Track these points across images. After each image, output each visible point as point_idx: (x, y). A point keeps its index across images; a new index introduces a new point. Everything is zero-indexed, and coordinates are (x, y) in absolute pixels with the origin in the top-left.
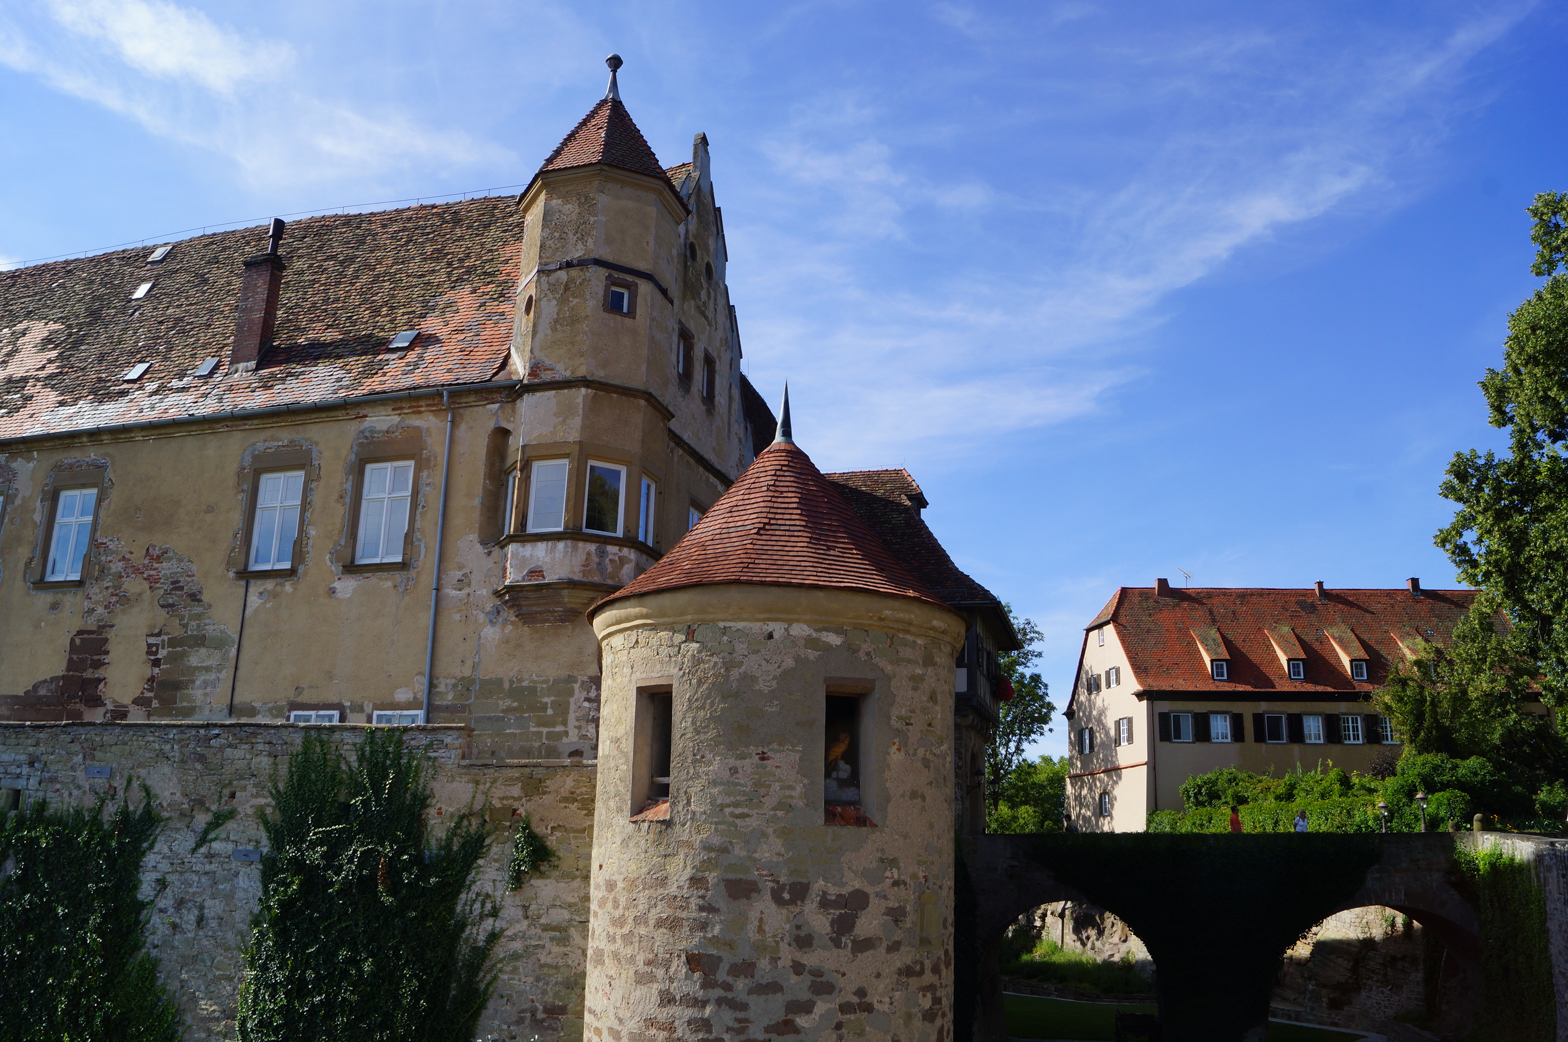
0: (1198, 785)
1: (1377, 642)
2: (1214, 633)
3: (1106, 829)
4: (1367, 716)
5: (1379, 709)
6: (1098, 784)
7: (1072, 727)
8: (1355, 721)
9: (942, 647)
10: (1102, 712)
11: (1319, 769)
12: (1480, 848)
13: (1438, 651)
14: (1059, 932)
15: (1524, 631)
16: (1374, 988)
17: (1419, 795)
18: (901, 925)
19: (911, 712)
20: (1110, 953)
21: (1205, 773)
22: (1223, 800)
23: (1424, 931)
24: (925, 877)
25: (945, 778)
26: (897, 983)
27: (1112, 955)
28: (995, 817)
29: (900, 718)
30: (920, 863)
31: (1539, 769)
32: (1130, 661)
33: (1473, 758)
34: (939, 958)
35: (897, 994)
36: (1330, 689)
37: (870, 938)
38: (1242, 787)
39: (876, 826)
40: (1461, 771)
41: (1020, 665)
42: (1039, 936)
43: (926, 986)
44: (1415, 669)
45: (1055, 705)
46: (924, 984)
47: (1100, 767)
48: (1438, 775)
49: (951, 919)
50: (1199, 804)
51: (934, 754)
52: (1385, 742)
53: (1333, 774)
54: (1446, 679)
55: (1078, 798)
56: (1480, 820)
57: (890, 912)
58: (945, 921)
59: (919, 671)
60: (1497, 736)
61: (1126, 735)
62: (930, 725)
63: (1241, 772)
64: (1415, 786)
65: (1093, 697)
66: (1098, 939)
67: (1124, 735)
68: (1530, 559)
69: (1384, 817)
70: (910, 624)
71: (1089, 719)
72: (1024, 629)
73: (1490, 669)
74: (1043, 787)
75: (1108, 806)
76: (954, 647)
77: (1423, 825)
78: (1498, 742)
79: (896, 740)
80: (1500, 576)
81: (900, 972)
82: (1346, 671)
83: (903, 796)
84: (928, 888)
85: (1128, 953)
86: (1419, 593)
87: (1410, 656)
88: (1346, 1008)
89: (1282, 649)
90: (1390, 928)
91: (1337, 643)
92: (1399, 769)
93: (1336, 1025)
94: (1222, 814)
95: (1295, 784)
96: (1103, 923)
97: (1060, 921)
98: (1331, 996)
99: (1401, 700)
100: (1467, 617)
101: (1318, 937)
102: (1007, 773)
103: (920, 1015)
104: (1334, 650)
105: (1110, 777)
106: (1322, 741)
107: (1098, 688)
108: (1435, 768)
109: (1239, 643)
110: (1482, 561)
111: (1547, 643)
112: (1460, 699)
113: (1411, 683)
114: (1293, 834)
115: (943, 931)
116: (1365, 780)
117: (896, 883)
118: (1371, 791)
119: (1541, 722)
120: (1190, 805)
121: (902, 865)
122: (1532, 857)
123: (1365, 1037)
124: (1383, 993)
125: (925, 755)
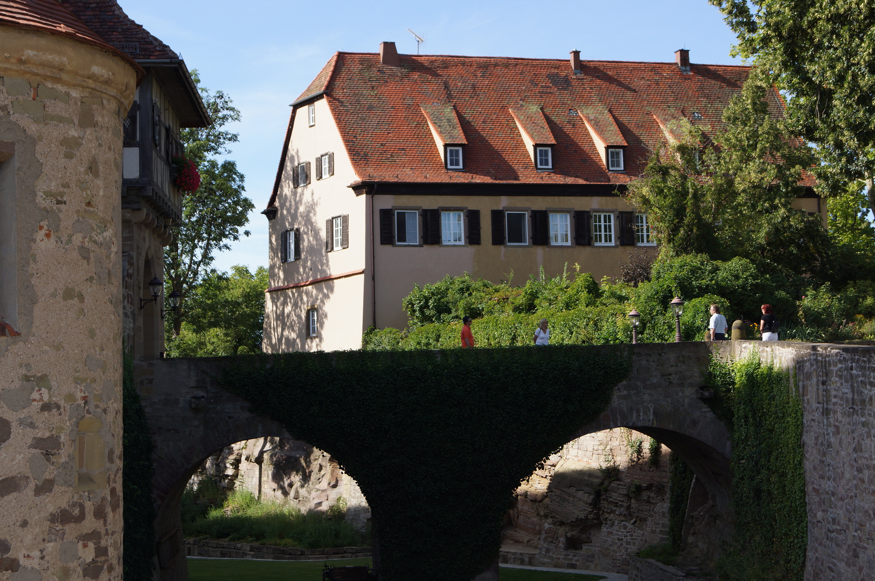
0: (425, 297)
1: (638, 126)
2: (449, 112)
3: (314, 350)
4: (621, 213)
5: (635, 203)
6: (305, 298)
7: (272, 227)
8: (607, 219)
9: (105, 102)
10: (311, 208)
11: (565, 275)
12: (737, 359)
13: (704, 135)
14: (256, 480)
15: (801, 107)
16: (616, 522)
17: (675, 300)
18: (53, 459)
19: (63, 186)
20: (317, 501)
21: (433, 283)
22: (453, 314)
23: (674, 457)
24: (84, 398)
25: (109, 273)
26: (50, 532)
27: (320, 504)
28: (177, 343)
29: (48, 194)
30: (77, 381)
31: (805, 272)
32: (347, 146)
33: (736, 259)
34: (103, 499)
35: (50, 546)
36: (581, 182)
37: (13, 478)
38: (476, 298)
39: (19, 334)
40: (722, 275)
41: (207, 150)
42: (231, 487)
43: (87, 534)
44: (678, 156)
45: (253, 202)
46: (85, 531)
47: (308, 278)
48: (697, 279)
49: (119, 450)
50: (425, 319)
51: (95, 242)
52: (640, 244)
53: (580, 281)
54: (712, 167)
55: (281, 317)
56: (740, 328)
57: (38, 443)
58: (111, 452)
59: (73, 133)
60: (763, 234)
61: (340, 237)
62: (89, 204)
63: (476, 280)
64: (670, 291)
65: (299, 190)
66: (302, 486)
67: (338, 238)
68: (813, 23)
69: (636, 327)
70: (61, 70)
71: (294, 217)
72: (215, 104)
73: (760, 157)
74: (237, 304)
75: (317, 325)
76: (120, 104)
77: (677, 334)
78: (763, 242)
79: (44, 223)
80: (780, 41)
81: (53, 518)
82: (601, 160)
83: (54, 295)
84: (89, 412)
85: (339, 499)
86: (688, 68)
87: (672, 141)
88: (585, 547)
89: (528, 132)
90: (635, 455)
91: (592, 126)
92: (653, 273)
93: (573, 566)
94: (452, 331)
95: (537, 292)
96: (308, 466)
97: (257, 467)
98: (569, 535)
99: (660, 192)
100: (740, 97)
101: (556, 469)
102: (191, 287)
103: (79, 570)
104: (588, 134)
105: (320, 290)
106: (569, 243)
107: (307, 179)
108: (694, 271)
109: (478, 124)
110: (761, 23)
111: (823, 122)
112: (726, 191)
113: (673, 172)
114: (533, 347)
115: (108, 465)
116: (616, 288)
117: (46, 407)
118: (622, 299)
119: (811, 219)
120: (414, 322)
121: (54, 383)
122: (791, 364)
123: (604, 577)
124: (625, 527)
125: (83, 242)
